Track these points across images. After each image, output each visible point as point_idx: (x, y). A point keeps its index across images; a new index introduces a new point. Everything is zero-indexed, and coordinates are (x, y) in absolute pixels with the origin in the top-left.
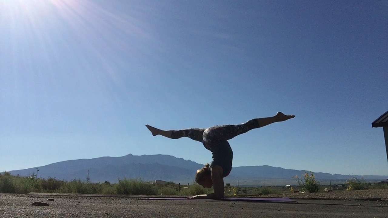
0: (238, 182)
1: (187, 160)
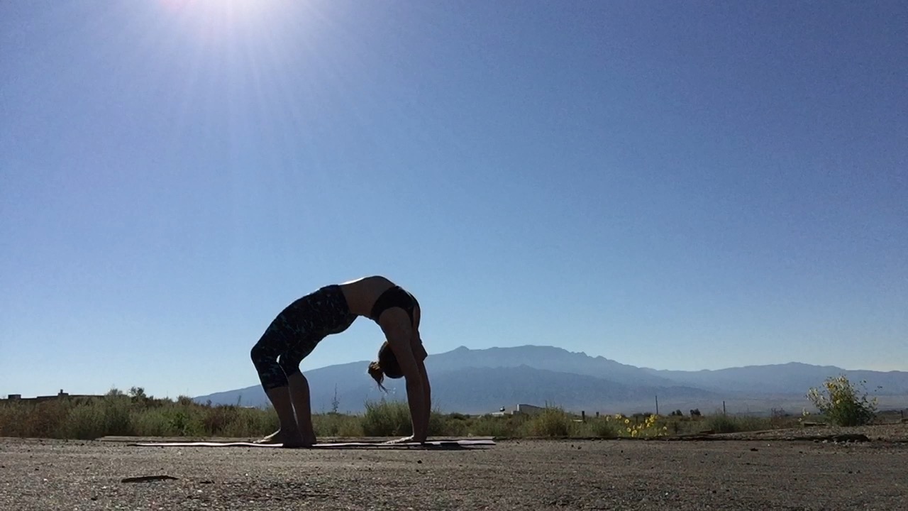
1: (594, 356)
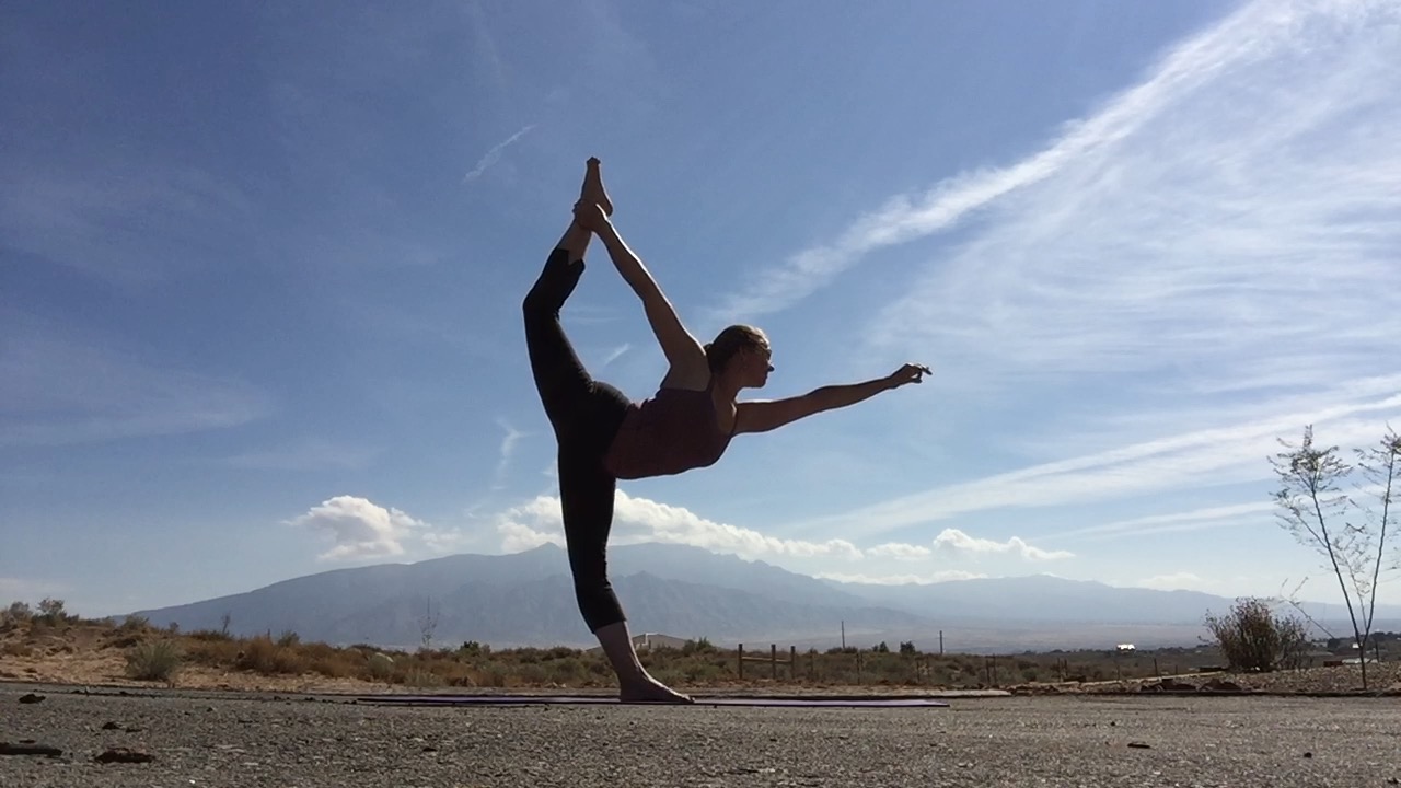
0: (941, 638)
1: (751, 560)
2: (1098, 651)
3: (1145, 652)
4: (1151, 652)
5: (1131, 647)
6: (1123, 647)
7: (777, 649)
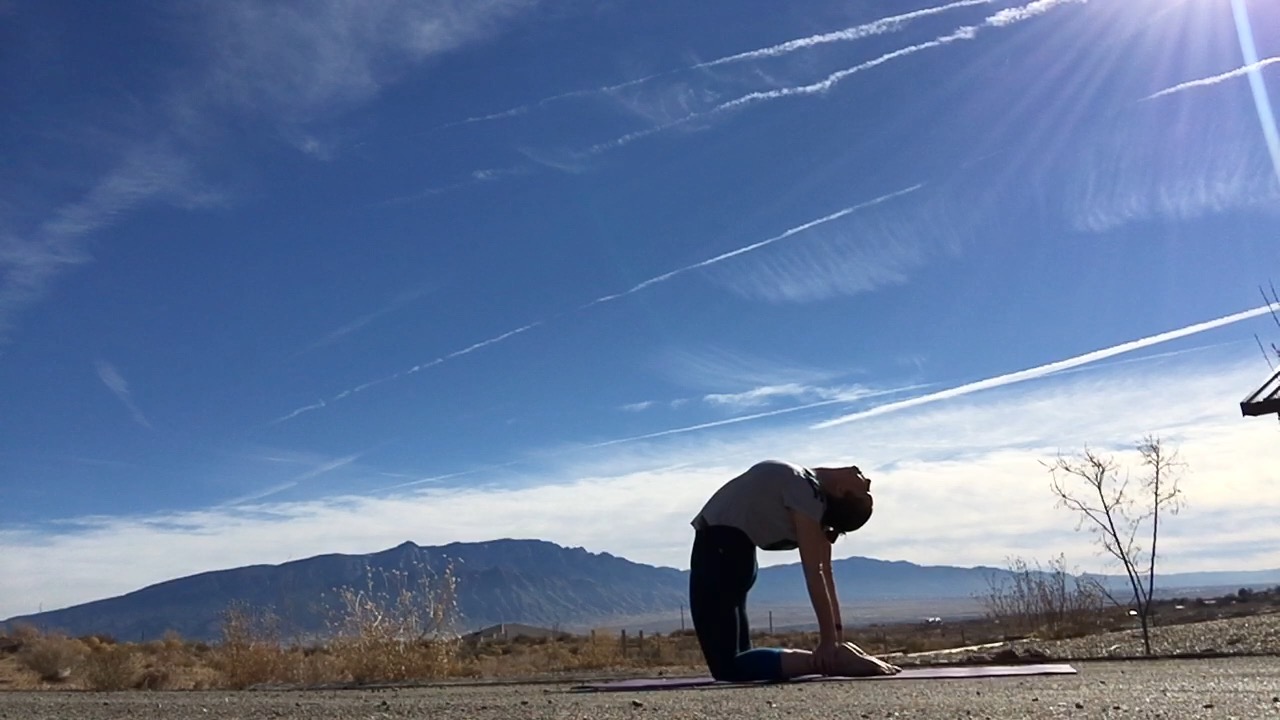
0: (771, 618)
2: (910, 625)
3: (951, 624)
4: (956, 624)
5: (938, 619)
6: (931, 620)
7: (627, 633)
